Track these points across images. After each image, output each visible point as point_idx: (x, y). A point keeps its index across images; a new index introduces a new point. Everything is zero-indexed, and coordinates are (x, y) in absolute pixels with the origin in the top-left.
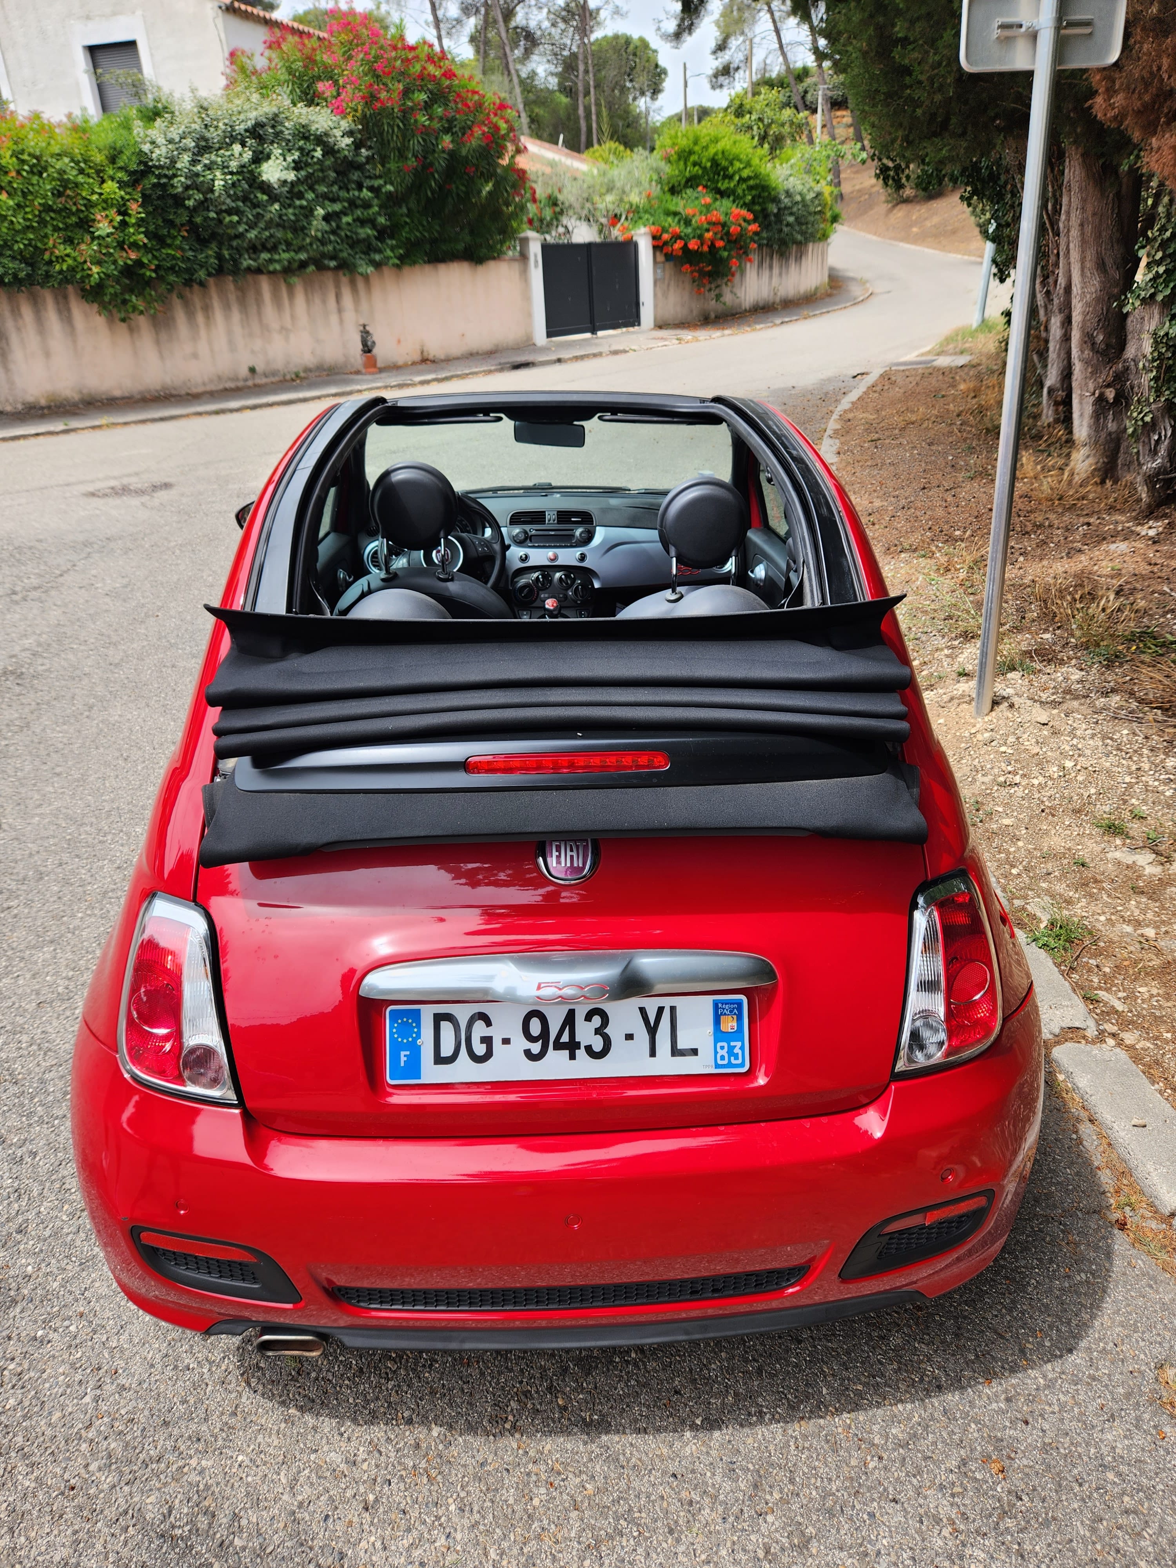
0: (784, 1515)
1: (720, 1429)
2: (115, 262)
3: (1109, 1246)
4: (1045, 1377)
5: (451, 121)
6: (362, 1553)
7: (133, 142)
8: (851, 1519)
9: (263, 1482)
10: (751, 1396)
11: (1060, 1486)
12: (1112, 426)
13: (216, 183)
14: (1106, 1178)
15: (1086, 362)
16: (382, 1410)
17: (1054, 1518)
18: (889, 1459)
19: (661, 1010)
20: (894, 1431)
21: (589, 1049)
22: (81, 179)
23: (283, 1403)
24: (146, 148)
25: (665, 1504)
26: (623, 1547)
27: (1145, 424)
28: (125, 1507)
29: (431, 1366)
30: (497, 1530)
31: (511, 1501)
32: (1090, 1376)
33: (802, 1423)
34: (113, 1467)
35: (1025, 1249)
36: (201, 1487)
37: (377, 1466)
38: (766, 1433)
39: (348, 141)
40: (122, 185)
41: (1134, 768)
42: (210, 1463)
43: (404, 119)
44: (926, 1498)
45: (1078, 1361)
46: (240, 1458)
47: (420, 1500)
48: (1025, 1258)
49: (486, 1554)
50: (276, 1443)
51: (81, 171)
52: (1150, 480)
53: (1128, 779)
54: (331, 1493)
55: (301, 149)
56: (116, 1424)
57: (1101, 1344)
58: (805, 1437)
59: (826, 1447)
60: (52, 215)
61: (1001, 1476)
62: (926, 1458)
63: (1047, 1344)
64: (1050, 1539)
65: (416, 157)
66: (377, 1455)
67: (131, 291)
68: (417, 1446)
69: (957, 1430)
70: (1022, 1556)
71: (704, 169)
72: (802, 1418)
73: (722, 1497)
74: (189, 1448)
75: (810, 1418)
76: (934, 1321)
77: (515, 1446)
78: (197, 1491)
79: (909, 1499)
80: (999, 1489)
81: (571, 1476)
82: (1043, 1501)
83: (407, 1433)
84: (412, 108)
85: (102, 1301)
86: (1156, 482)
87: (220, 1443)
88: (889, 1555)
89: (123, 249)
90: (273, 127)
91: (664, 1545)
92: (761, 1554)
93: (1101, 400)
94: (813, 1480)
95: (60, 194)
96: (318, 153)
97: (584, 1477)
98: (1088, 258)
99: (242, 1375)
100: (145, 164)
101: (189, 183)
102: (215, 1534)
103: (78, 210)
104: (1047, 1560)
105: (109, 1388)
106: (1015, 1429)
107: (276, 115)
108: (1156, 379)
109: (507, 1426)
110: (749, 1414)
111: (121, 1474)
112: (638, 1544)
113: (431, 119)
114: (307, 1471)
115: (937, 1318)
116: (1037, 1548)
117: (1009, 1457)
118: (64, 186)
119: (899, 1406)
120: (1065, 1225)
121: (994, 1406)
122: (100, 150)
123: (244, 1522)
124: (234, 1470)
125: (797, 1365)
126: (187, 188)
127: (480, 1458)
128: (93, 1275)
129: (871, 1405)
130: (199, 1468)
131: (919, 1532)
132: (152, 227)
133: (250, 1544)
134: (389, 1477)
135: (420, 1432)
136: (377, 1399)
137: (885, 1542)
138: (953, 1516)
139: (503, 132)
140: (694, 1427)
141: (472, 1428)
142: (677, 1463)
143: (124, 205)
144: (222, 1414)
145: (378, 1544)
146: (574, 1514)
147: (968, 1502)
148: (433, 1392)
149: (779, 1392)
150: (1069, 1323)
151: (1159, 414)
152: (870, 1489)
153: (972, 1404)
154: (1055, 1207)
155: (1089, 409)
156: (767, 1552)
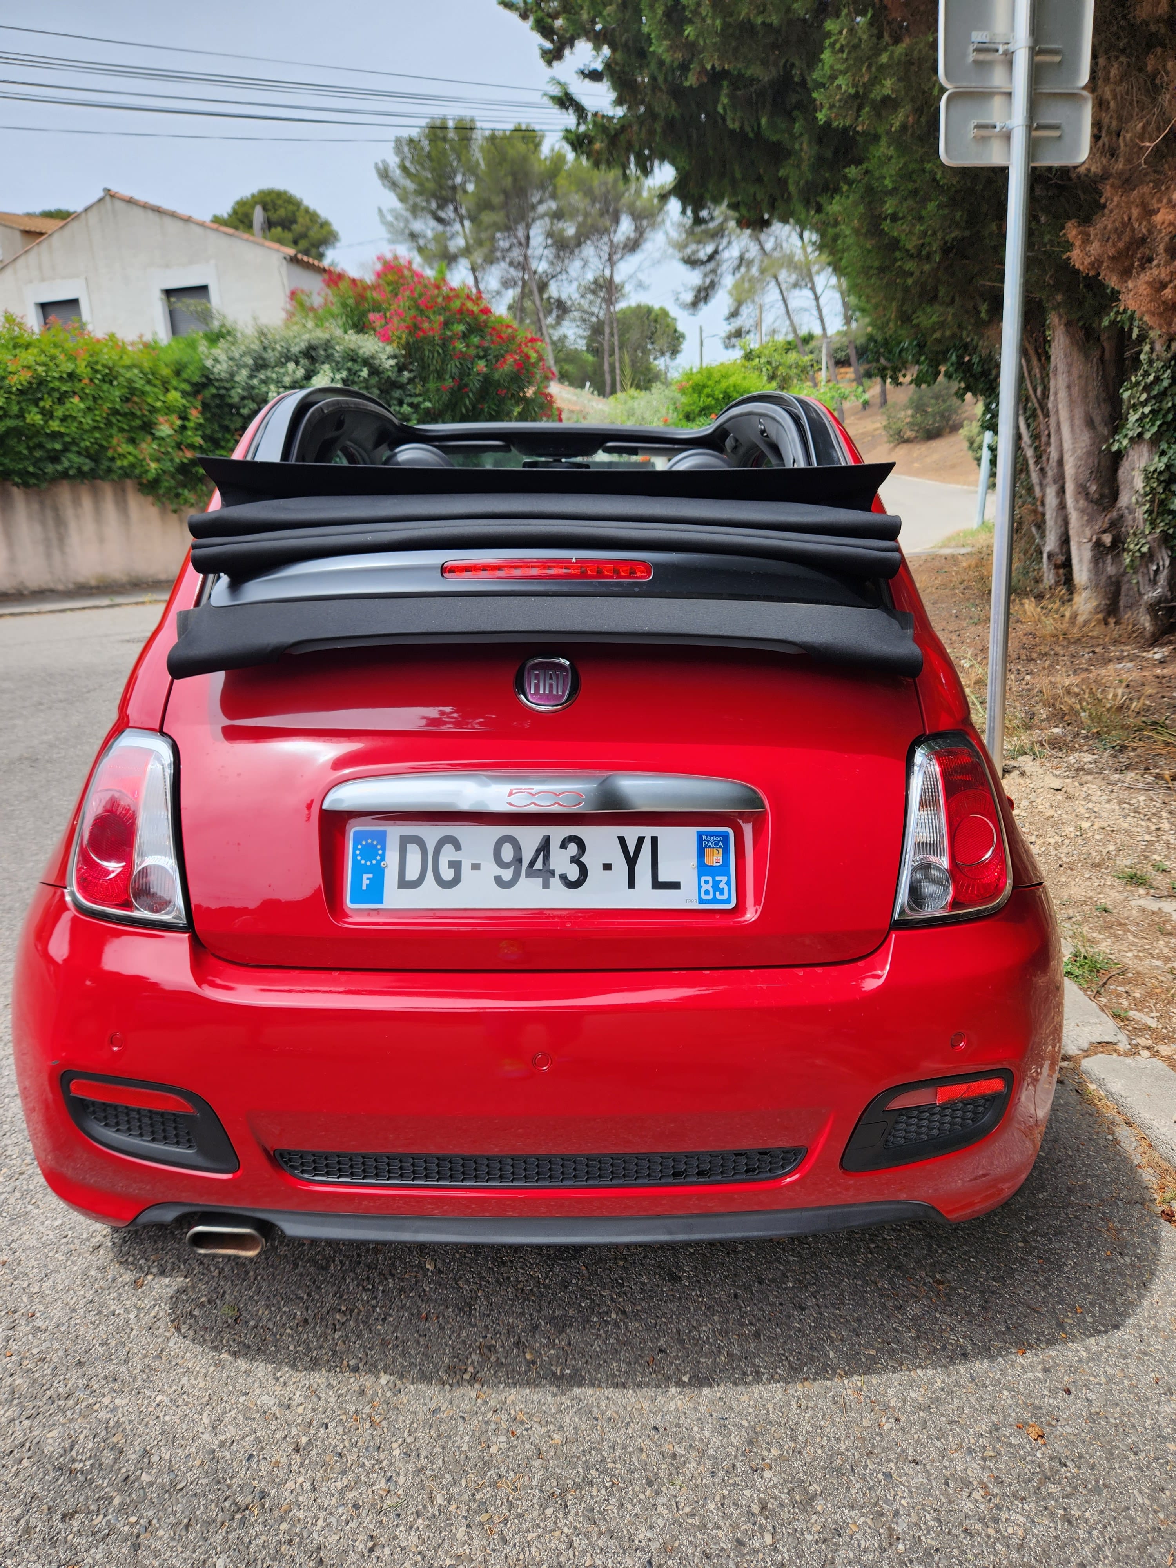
0: (784, 1472)
1: (711, 1386)
2: (172, 460)
3: (1155, 1233)
4: (1087, 1350)
5: (486, 350)
6: (287, 1494)
7: (197, 358)
8: (864, 1479)
9: (182, 1421)
10: (747, 1356)
11: (1112, 1454)
12: (1111, 570)
13: (270, 394)
14: (1148, 1176)
15: (1082, 511)
16: (325, 1358)
17: (1106, 1486)
18: (907, 1421)
19: (641, 840)
20: (913, 1395)
21: (563, 878)
22: (148, 388)
23: (215, 1348)
24: (209, 363)
25: (644, 1456)
26: (592, 1497)
27: (1143, 555)
28: (22, 1440)
29: (384, 1320)
30: (447, 1476)
31: (465, 1448)
32: (1140, 1351)
33: (806, 1383)
34: (15, 1402)
35: (1059, 1233)
36: (111, 1423)
37: (314, 1410)
38: (764, 1392)
39: (392, 362)
40: (185, 394)
41: (1153, 828)
42: (124, 1402)
43: (444, 346)
44: (952, 1461)
45: (1126, 1337)
46: (159, 1398)
47: (360, 1443)
48: (1060, 1241)
49: (431, 1498)
50: (202, 1384)
51: (149, 382)
52: (1153, 608)
53: (1148, 837)
54: (259, 1434)
55: (349, 370)
56: (25, 1363)
57: (1152, 1322)
58: (808, 1398)
59: (833, 1407)
60: (119, 418)
61: (1040, 1442)
62: (951, 1422)
63: (1089, 1320)
64: (1102, 1506)
65: (453, 378)
66: (315, 1400)
67: (184, 486)
68: (362, 1393)
69: (986, 1396)
70: (1069, 1522)
71: (717, 399)
72: (806, 1379)
73: (711, 1452)
74: (103, 1387)
75: (814, 1380)
76: (958, 1294)
77: (473, 1395)
78: (106, 1428)
79: (932, 1461)
80: (1039, 1455)
81: (535, 1425)
82: (1093, 1467)
83: (352, 1380)
84: (451, 338)
85: (28, 1252)
86: (1159, 610)
87: (139, 1383)
88: (909, 1515)
89: (180, 448)
90: (325, 350)
91: (642, 1496)
92: (756, 1509)
93: (1098, 545)
94: (818, 1439)
95: (128, 400)
96: (365, 373)
97: (552, 1427)
98: (1077, 416)
99: (172, 1322)
100: (207, 377)
101: (245, 394)
102: (120, 1469)
103: (144, 415)
104: (1099, 1527)
105: (22, 1329)
106: (1056, 1398)
107: (328, 341)
108: (1150, 512)
109: (466, 1377)
110: (744, 1373)
111: (23, 1409)
112: (611, 1494)
113: (468, 346)
114: (233, 1413)
115: (961, 1291)
116: (1087, 1514)
117: (1050, 1424)
118: (131, 393)
119: (919, 1371)
120: (1104, 1213)
121: (1030, 1375)
122: (167, 365)
123: (155, 1459)
124: (150, 1409)
125: (800, 1330)
126: (243, 398)
127: (433, 1405)
128: (23, 1229)
129: (885, 1369)
130: (111, 1406)
131: (945, 1494)
132: (208, 431)
133: (159, 1480)
134: (326, 1421)
135: (367, 1380)
136: (321, 1347)
137: (903, 1502)
138: (985, 1480)
139: (533, 360)
140: (679, 1384)
141: (425, 1377)
142: (659, 1417)
143: (185, 411)
144: (145, 1356)
145: (307, 1486)
146: (537, 1463)
147: (1002, 1466)
148: (384, 1343)
149: (779, 1354)
150: (1113, 1301)
151: (1155, 544)
152: (885, 1450)
153: (1003, 1373)
154: (1092, 1196)
155: (1087, 554)
156: (764, 1508)
